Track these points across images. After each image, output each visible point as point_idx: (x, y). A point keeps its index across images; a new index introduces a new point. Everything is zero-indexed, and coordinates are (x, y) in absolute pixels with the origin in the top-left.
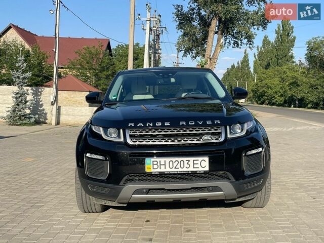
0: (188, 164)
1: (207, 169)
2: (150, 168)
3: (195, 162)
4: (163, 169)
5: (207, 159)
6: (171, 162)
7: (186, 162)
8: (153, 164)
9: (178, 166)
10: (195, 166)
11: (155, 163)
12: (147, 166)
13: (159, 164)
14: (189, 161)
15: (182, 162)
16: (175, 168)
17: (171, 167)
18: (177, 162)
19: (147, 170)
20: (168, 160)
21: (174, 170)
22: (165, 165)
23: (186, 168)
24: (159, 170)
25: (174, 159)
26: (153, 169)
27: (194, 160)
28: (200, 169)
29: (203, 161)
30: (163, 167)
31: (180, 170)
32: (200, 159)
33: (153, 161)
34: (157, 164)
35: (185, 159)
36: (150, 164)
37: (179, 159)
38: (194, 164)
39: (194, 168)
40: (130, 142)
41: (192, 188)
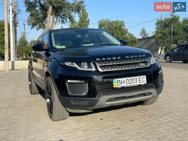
0: (136, 80)
1: (145, 83)
2: (116, 85)
3: (140, 79)
4: (123, 85)
5: (145, 77)
6: (127, 80)
7: (135, 80)
8: (118, 82)
9: (131, 82)
10: (140, 81)
11: (119, 81)
12: (114, 84)
13: (121, 82)
14: (136, 79)
15: (133, 80)
16: (130, 84)
17: (128, 83)
18: (130, 80)
19: (115, 86)
20: (125, 79)
21: (129, 85)
22: (124, 82)
23: (136, 83)
24: (121, 86)
25: (129, 78)
26: (118, 85)
27: (139, 78)
28: (142, 83)
29: (143, 78)
30: (123, 83)
31: (132, 84)
32: (142, 77)
33: (117, 81)
34: (120, 82)
35: (134, 78)
36: (116, 82)
37: (131, 78)
38: (139, 80)
39: (139, 82)
40: (100, 70)
41: (139, 95)
